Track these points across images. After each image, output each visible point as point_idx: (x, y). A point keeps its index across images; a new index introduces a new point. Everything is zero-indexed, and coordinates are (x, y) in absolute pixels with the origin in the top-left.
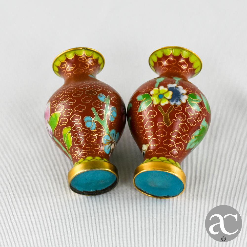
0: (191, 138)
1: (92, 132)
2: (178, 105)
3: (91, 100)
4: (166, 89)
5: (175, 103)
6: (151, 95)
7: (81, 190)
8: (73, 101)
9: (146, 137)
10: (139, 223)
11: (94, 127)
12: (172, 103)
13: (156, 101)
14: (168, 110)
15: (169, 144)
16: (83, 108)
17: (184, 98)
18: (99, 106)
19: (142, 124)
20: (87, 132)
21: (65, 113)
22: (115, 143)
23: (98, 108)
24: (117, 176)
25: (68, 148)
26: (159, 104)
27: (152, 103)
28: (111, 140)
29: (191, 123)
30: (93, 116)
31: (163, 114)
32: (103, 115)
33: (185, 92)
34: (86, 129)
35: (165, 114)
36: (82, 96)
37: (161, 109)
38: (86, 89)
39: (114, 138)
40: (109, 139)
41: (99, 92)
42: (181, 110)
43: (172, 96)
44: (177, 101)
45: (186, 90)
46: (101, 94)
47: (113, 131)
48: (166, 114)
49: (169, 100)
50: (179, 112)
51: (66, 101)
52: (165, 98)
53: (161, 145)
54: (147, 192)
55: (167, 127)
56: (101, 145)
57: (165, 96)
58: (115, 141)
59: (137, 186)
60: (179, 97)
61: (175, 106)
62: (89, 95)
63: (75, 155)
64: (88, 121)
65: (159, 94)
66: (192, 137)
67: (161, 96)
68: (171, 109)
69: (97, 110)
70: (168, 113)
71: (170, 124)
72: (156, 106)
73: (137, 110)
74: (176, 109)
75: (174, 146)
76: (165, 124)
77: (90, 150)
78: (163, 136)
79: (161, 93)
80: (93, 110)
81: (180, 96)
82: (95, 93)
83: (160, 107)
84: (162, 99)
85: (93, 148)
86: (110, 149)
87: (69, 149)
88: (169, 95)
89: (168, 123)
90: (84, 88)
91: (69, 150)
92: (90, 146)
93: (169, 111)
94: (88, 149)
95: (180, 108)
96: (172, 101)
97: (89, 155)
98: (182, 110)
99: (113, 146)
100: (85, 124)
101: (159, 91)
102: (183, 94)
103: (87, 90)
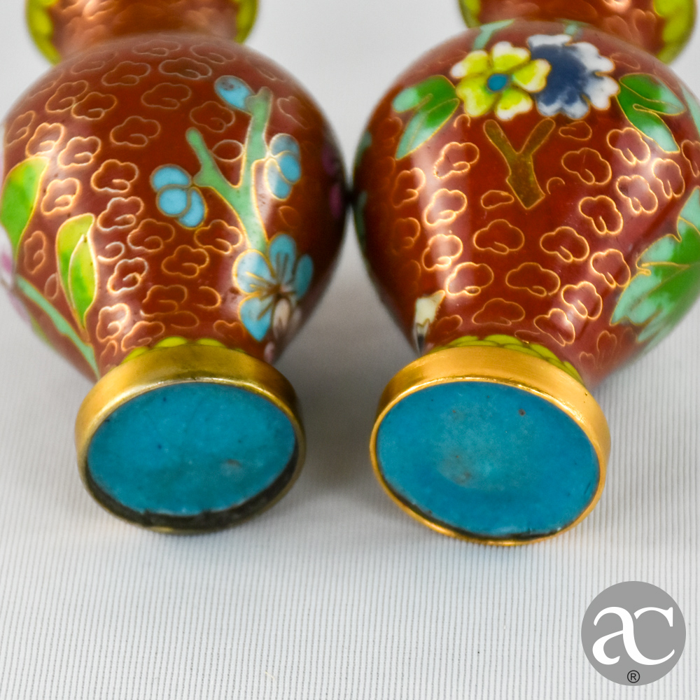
0: (634, 272)
1: (185, 236)
2: (574, 116)
3: (183, 100)
4: (521, 55)
5: (561, 109)
6: (456, 82)
7: (139, 504)
8: (105, 104)
9: (430, 261)
10: (396, 630)
11: (195, 216)
12: (548, 110)
13: (475, 103)
14: (528, 140)
15: (535, 287)
16: (150, 130)
17: (602, 90)
18: (221, 124)
19: (415, 209)
20: (165, 233)
21: (70, 159)
22: (293, 299)
23: (215, 131)
24: (296, 423)
25: (81, 313)
26: (491, 115)
27: (460, 110)
28: (274, 282)
29: (633, 201)
30: (191, 166)
31: (508, 155)
32: (238, 166)
33: (606, 65)
34: (160, 223)
35: (517, 153)
36: (147, 84)
37: (499, 134)
38: (165, 55)
39: (288, 276)
40: (266, 276)
41: (220, 72)
42: (586, 139)
43: (550, 79)
44: (570, 101)
45: (614, 58)
46: (232, 80)
47: (284, 244)
48: (520, 157)
49: (533, 96)
50: (577, 146)
51: (74, 106)
52: (516, 88)
53: (498, 289)
54: (434, 515)
55: (526, 211)
56: (226, 294)
57: (517, 79)
58: (294, 292)
59: (387, 477)
60: (579, 82)
61: (561, 119)
62: (175, 80)
63: (108, 340)
64: (172, 187)
65: (489, 73)
66: (640, 264)
67: (499, 83)
68: (541, 133)
69: (210, 141)
70: (529, 148)
71: (536, 196)
72: (478, 122)
73: (392, 152)
74: (563, 132)
75: (557, 295)
76: (515, 197)
77: (176, 312)
78: (504, 250)
79: (500, 67)
80: (194, 139)
81: (584, 80)
82: (204, 72)
83: (494, 127)
84: (504, 92)
85: (188, 306)
86: (267, 319)
87: (82, 318)
88: (536, 76)
89: (529, 197)
90: (155, 52)
91: (82, 322)
92: (178, 295)
93: (534, 141)
94: (171, 308)
95: (581, 131)
96: (549, 101)
97: (171, 333)
98: (591, 140)
99: (282, 310)
100: (157, 198)
101: (490, 64)
102: (597, 76)
103: (168, 58)
